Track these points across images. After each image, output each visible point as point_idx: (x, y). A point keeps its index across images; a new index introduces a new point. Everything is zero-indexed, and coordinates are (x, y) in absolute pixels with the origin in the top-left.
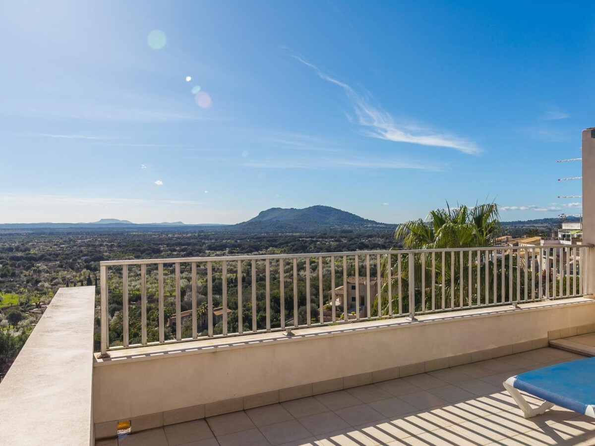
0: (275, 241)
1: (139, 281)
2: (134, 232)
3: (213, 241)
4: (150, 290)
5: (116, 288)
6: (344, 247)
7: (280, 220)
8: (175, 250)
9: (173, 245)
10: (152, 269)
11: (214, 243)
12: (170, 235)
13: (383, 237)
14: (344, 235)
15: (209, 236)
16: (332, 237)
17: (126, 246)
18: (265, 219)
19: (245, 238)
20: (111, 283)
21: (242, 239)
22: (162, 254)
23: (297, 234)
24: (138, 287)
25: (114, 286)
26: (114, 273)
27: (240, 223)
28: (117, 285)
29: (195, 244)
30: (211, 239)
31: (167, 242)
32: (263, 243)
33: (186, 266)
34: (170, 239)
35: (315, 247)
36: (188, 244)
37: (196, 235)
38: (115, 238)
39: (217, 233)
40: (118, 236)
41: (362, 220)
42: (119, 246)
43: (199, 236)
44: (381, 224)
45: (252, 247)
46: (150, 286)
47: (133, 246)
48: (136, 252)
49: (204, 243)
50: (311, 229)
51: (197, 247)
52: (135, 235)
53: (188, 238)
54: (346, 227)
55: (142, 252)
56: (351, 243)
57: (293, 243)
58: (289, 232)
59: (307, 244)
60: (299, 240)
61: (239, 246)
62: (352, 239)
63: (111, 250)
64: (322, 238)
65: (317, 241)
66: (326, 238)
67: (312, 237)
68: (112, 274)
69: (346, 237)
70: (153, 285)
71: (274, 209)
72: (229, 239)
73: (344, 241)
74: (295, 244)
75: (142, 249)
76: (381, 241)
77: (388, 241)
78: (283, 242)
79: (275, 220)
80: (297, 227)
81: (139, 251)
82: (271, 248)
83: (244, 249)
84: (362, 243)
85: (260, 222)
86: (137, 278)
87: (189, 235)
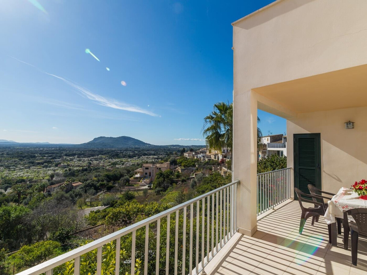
0: (102, 152)
1: (23, 172)
2: (17, 147)
3: (68, 152)
4: (30, 176)
5: (6, 176)
6: (136, 155)
7: (105, 142)
8: (45, 156)
9: (44, 154)
10: (31, 166)
11: (68, 153)
12: (41, 149)
13: (154, 151)
14: (136, 149)
15: (65, 149)
16: (130, 151)
17: (12, 154)
18: (97, 142)
19: (86, 151)
20: (3, 174)
21: (84, 151)
22: (37, 158)
23: (114, 149)
24: (22, 175)
25: (5, 175)
26: (5, 168)
27: (83, 144)
28: (8, 175)
29: (58, 153)
30: (67, 151)
31: (39, 152)
32: (96, 153)
33: (52, 164)
34: (41, 151)
35: (123, 155)
36: (53, 153)
37: (58, 149)
38: (4, 150)
39: (69, 148)
40: (7, 149)
41: (144, 143)
42: (8, 154)
43: (59, 149)
44: (153, 145)
45: (90, 155)
46: (30, 174)
47: (18, 154)
48: (19, 157)
49: (63, 153)
50: (120, 147)
51: (58, 155)
52: (18, 149)
53: (53, 150)
54: (137, 146)
55: (24, 157)
56: (139, 153)
57: (112, 153)
58: (109, 148)
59: (119, 153)
60: (114, 152)
61: (83, 154)
62: (140, 151)
63: (2, 156)
64: (126, 151)
65: (124, 152)
66: (128, 151)
67: (121, 150)
68: (3, 169)
69: (137, 150)
70: (32, 174)
71: (101, 137)
72: (76, 151)
73: (136, 152)
74: (113, 154)
75: (23, 155)
76: (153, 152)
77: (156, 152)
78: (107, 152)
79: (102, 142)
80: (113, 146)
81: (22, 156)
82: (100, 155)
83: (85, 156)
84: (145, 153)
85: (94, 143)
86: (21, 171)
87: (53, 149)
